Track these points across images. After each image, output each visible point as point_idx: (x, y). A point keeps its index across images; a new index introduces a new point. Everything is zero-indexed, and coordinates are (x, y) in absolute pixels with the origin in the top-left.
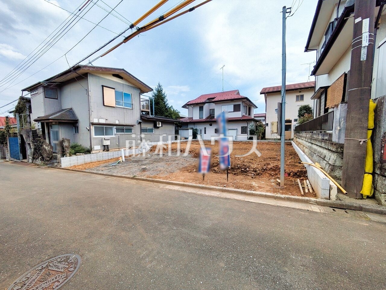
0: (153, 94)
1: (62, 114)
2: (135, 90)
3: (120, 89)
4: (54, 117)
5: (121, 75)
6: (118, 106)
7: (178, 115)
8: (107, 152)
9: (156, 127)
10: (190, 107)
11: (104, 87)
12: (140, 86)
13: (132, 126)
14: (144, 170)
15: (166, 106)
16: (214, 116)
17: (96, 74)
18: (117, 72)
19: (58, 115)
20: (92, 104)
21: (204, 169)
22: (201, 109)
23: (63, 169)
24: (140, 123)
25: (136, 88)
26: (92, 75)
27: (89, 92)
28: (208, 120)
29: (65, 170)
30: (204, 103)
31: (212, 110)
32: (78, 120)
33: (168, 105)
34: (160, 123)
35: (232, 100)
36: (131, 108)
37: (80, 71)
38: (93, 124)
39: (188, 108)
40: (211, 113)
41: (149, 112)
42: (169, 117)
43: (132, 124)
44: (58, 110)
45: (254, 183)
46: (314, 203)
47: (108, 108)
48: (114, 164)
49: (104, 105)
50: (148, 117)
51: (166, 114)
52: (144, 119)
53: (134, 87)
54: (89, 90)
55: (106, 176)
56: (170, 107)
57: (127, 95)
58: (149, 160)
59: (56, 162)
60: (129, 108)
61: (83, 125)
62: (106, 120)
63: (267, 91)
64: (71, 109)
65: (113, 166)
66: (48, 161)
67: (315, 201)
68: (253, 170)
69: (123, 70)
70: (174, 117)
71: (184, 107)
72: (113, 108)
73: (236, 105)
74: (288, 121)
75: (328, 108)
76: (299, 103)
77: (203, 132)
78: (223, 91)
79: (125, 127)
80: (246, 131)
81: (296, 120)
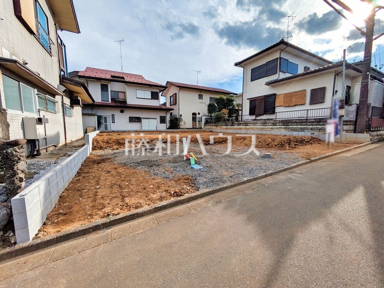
2: (49, 12)
24: (64, 92)
30: (111, 81)
41: (64, 73)
62: (25, 63)
73: (154, 92)
74: (194, 114)
75: (278, 106)
76: (201, 101)
77: (109, 120)
78: (122, 72)
79: (47, 96)
80: (164, 121)
81: (199, 114)
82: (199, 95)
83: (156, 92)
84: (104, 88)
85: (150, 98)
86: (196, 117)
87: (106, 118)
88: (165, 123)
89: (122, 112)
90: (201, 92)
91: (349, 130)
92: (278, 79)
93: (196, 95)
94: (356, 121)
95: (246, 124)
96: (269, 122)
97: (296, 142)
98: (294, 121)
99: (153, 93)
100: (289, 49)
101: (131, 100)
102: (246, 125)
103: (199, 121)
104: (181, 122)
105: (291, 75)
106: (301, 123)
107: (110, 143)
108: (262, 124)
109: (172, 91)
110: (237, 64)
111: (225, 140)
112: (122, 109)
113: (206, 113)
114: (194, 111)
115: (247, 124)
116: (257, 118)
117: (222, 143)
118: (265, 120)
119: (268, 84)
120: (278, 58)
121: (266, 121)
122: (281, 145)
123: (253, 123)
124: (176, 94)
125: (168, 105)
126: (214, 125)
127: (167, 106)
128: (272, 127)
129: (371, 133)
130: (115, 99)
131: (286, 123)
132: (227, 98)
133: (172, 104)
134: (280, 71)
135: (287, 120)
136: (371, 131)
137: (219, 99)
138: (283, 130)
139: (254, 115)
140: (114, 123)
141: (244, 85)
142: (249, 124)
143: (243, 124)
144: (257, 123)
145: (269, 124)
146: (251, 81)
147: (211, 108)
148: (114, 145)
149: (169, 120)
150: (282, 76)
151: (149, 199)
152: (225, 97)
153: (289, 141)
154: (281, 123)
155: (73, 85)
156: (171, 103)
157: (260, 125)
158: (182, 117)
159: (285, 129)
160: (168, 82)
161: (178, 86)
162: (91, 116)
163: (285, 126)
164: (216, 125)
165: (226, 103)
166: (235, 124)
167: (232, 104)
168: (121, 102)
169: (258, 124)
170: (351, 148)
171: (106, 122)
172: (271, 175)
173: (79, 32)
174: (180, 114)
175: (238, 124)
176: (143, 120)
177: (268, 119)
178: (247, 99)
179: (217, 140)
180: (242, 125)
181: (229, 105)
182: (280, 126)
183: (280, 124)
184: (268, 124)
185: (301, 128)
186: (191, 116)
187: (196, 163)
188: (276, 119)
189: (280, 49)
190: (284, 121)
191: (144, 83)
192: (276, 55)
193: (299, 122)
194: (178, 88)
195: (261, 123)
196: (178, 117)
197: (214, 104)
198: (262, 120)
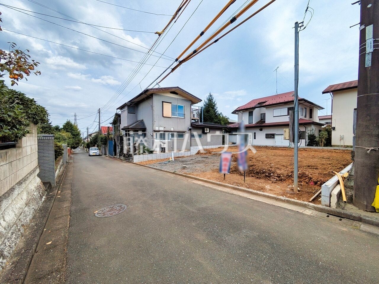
0: (205, 104)
1: (137, 124)
2: (187, 102)
3: (175, 103)
4: (132, 127)
5: (176, 91)
6: (173, 117)
7: (227, 121)
8: (164, 153)
9: (204, 133)
10: (240, 113)
11: (164, 103)
12: (191, 98)
13: (184, 132)
14: (184, 168)
15: (216, 113)
16: (264, 120)
17: (158, 94)
18: (173, 90)
19: (134, 125)
20: (155, 116)
21: (225, 170)
22: (251, 114)
23: (134, 163)
24: (190, 129)
25: (188, 100)
26: (156, 94)
27: (154, 107)
28: (258, 125)
29: (135, 165)
30: (254, 108)
31: (263, 114)
32: (146, 128)
33: (218, 112)
34: (208, 129)
35: (286, 103)
36: (183, 118)
37: (148, 93)
38: (155, 131)
39: (238, 114)
40: (262, 117)
41: (198, 120)
42: (218, 123)
43: (184, 130)
44: (135, 121)
45: (268, 187)
46: (311, 208)
47: (166, 118)
48: (166, 163)
49: (163, 116)
50: (197, 124)
51: (216, 120)
52: (194, 127)
53: (186, 100)
54: (154, 106)
55: (158, 171)
56: (220, 114)
57: (180, 107)
58: (193, 161)
59: (131, 159)
60: (181, 117)
61: (149, 131)
62: (165, 128)
63: (333, 89)
64: (143, 120)
65: (164, 163)
66: (127, 157)
67: (313, 206)
68: (277, 175)
69: (178, 87)
70: (222, 123)
71: (233, 113)
72: (170, 119)
73: (291, 108)
80: (304, 136)
85: (287, 114)
88: (304, 139)
112: (261, 128)
140: (255, 139)
168: (262, 122)
174: (333, 126)
176: (276, 137)
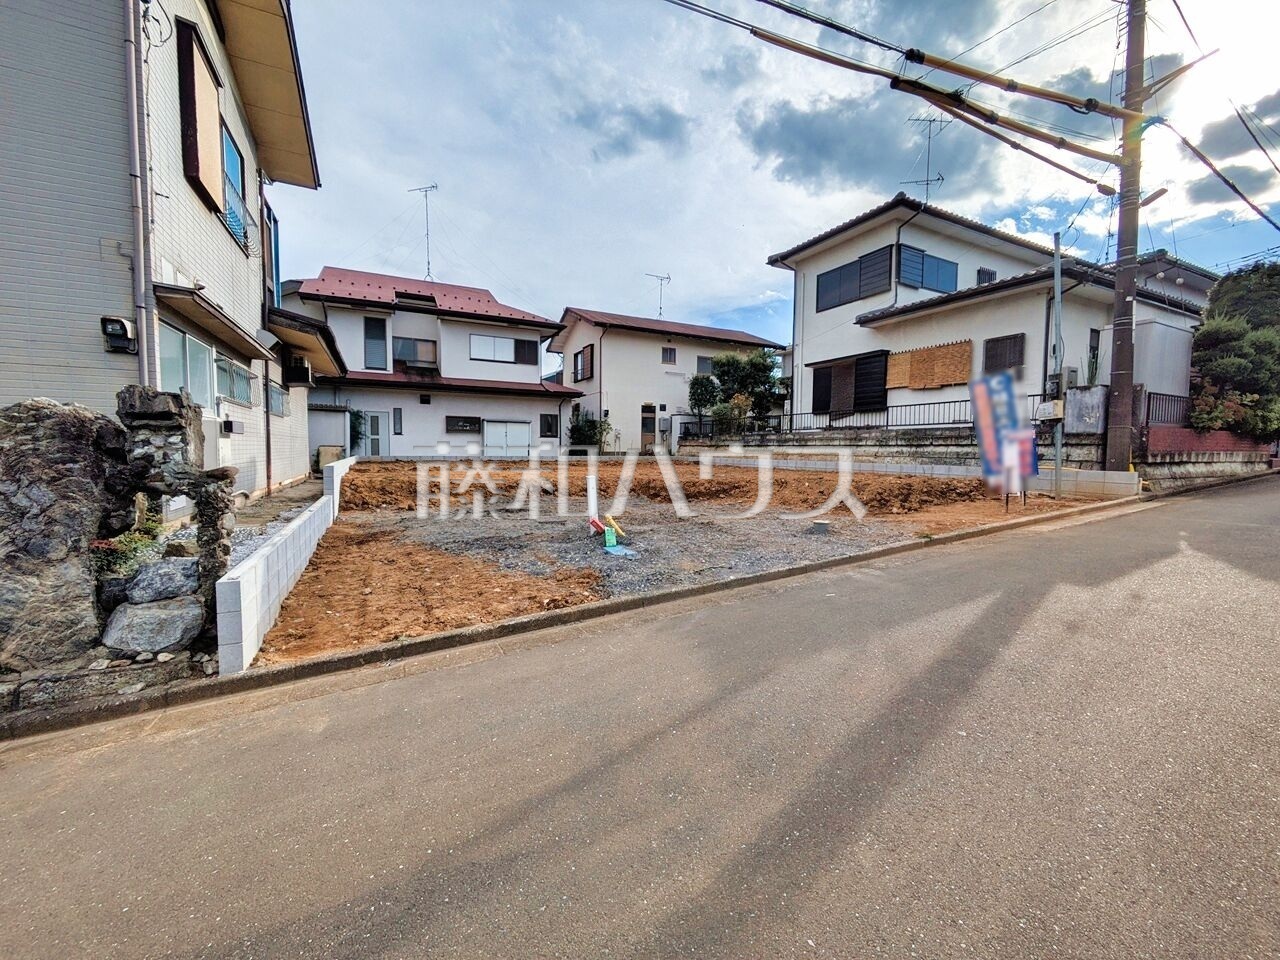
11: (195, 45)
30: (395, 308)
47: (196, 206)
62: (199, 287)
72: (210, 217)
73: (524, 341)
74: (648, 409)
75: (895, 388)
76: (668, 367)
77: (386, 425)
78: (428, 279)
79: (235, 362)
80: (554, 429)
81: (663, 408)
82: (665, 350)
83: (529, 342)
84: (375, 330)
85: (512, 360)
86: (654, 419)
87: (375, 420)
88: (556, 437)
89: (425, 400)
90: (669, 341)
91: (1087, 461)
92: (892, 306)
93: (653, 351)
94: (1104, 436)
95: (802, 441)
96: (867, 435)
97: (928, 493)
98: (938, 433)
99: (519, 344)
100: (922, 218)
101: (454, 367)
102: (803, 443)
103: (663, 432)
104: (605, 433)
105: (934, 295)
106: (957, 438)
107: (391, 493)
108: (848, 443)
109: (582, 337)
110: (774, 261)
111: (726, 487)
112: (424, 393)
113: (686, 406)
114: (649, 401)
115: (807, 440)
116: (835, 424)
117: (718, 497)
118: (859, 428)
119: (863, 321)
120: (892, 246)
121: (859, 432)
122: (879, 501)
123: (821, 440)
124: (592, 346)
125: (568, 383)
126: (709, 443)
127: (564, 385)
128: (876, 449)
129: (1148, 469)
130: (404, 362)
131: (916, 438)
132: (751, 361)
133: (579, 378)
134: (899, 283)
135: (917, 430)
136: (1150, 465)
137: (723, 365)
138: (908, 459)
139: (826, 414)
140: (400, 434)
141: (797, 325)
142: (810, 440)
143: (793, 440)
144: (833, 439)
145: (869, 443)
146: (817, 312)
147: (700, 391)
148: (400, 498)
149: (570, 426)
150: (906, 297)
151: (490, 613)
152: (743, 357)
153: (905, 491)
154: (901, 439)
155: (295, 328)
156: (575, 373)
157: (842, 443)
158: (610, 420)
159: (913, 456)
160: (567, 311)
161: (597, 324)
162: (333, 414)
163: (914, 449)
164: (713, 443)
165: (748, 376)
166: (770, 440)
167: (768, 377)
168: (422, 371)
169: (837, 443)
170: (1069, 510)
171: (375, 431)
172: (804, 570)
173: (316, 184)
174: (604, 408)
175: (778, 441)
176: (487, 427)
177: (869, 428)
178: (807, 365)
179: (702, 488)
180: (790, 443)
181: (757, 383)
182: (899, 449)
183: (899, 443)
184: (864, 443)
185: (958, 454)
186: (639, 416)
187: (619, 543)
188: (887, 425)
189: (898, 220)
190: (911, 434)
191: (494, 313)
192: (888, 238)
193: (951, 437)
194: (600, 330)
195: (846, 439)
196: (596, 418)
197: (708, 378)
198: (850, 428)
